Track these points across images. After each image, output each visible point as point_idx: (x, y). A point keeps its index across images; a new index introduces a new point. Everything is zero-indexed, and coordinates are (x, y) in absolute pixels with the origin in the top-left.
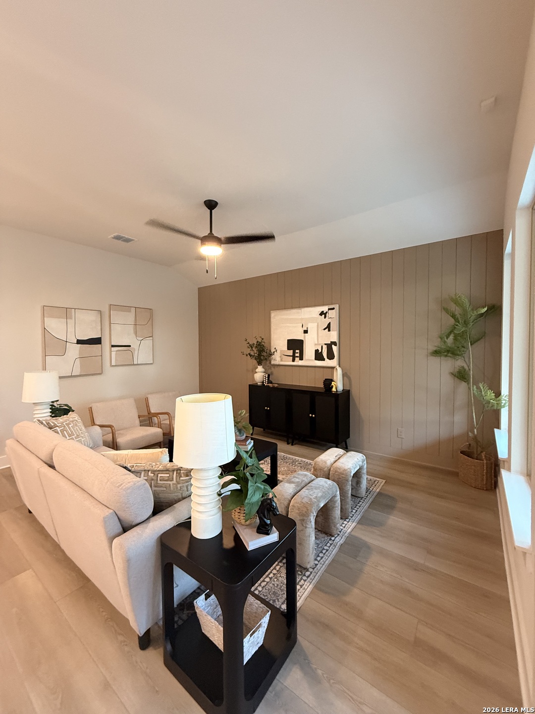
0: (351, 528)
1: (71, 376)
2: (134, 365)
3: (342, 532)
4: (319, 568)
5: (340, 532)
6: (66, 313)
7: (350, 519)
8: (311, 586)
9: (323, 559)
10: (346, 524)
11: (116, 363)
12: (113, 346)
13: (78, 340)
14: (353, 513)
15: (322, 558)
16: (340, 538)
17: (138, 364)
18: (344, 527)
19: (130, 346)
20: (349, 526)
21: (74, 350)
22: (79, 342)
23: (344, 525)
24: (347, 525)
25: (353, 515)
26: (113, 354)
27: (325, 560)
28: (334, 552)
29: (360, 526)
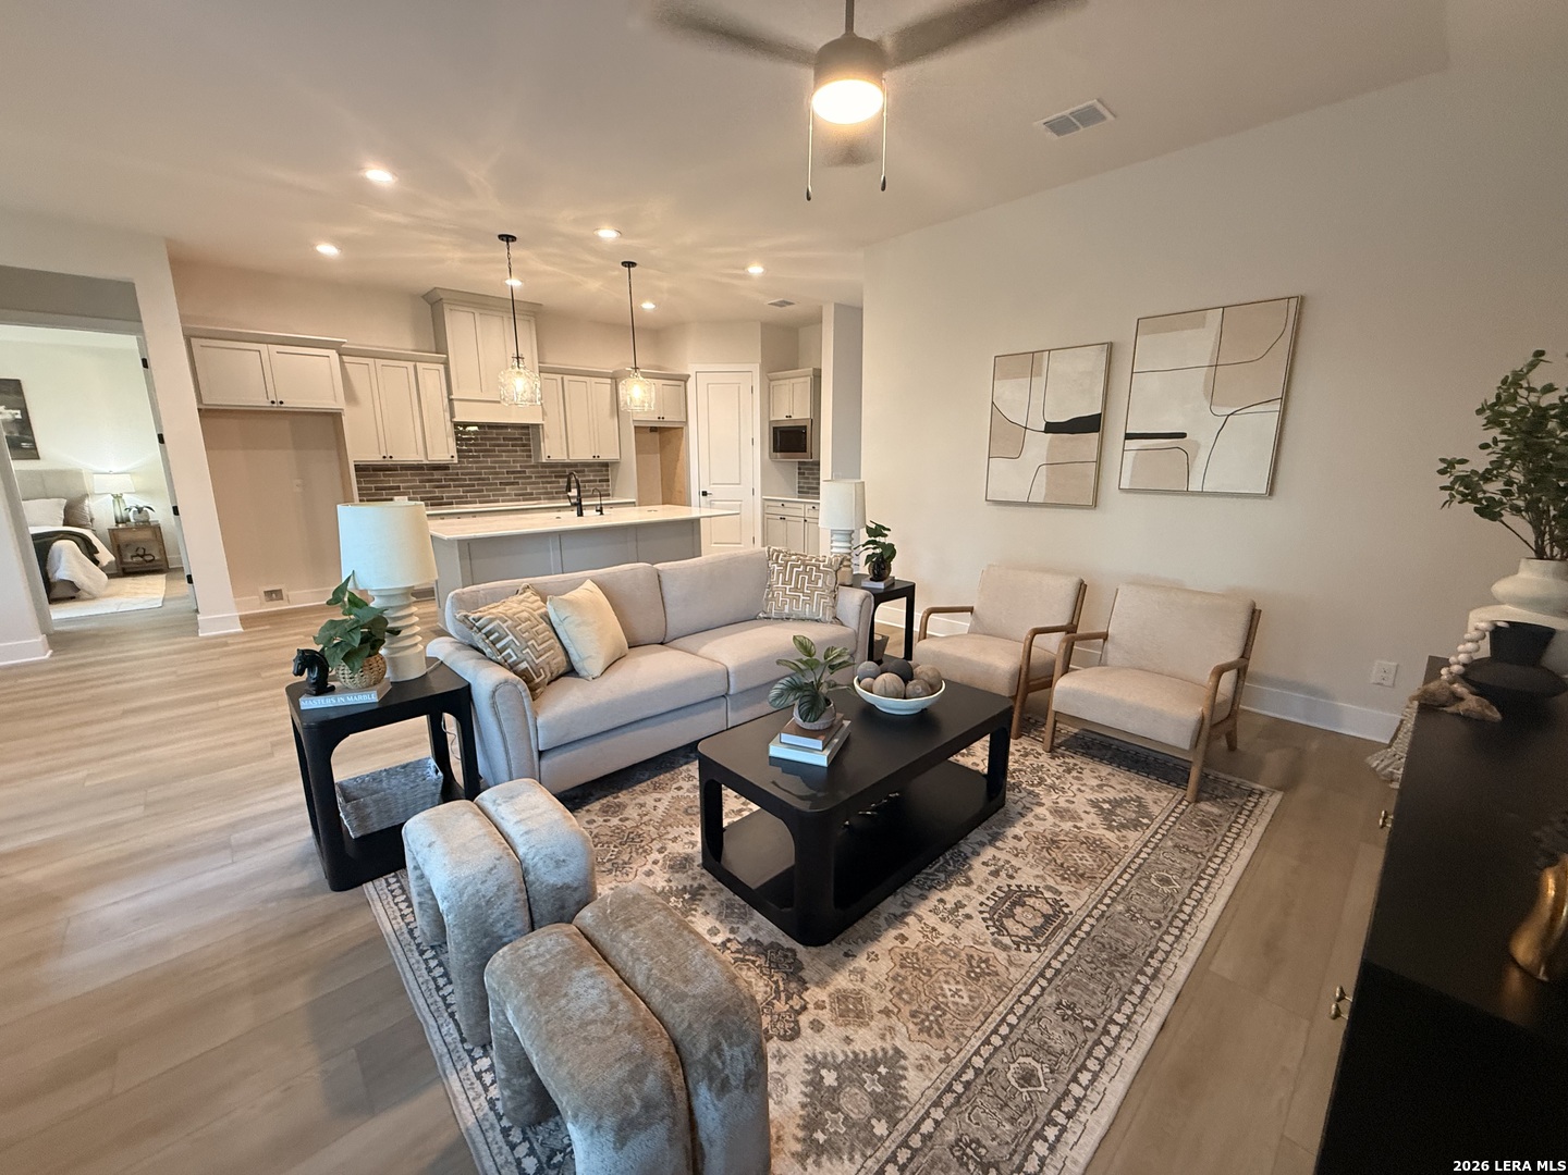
0: (461, 1098)
1: (1028, 504)
2: (1188, 492)
3: (465, 1055)
4: (409, 954)
5: (469, 1052)
6: (1030, 363)
7: (500, 1118)
8: (389, 929)
9: (425, 972)
10: (486, 1089)
11: (1131, 483)
12: (1129, 437)
13: (1047, 423)
14: (522, 1150)
15: (430, 970)
16: (448, 1039)
17: (1202, 493)
18: (479, 1076)
19: (1183, 435)
20: (471, 1094)
21: (1039, 446)
22: (1051, 428)
23: (488, 1078)
24: (479, 1088)
25: (513, 1147)
26: (1129, 456)
27: (418, 973)
28: (421, 1001)
29: (445, 1138)
